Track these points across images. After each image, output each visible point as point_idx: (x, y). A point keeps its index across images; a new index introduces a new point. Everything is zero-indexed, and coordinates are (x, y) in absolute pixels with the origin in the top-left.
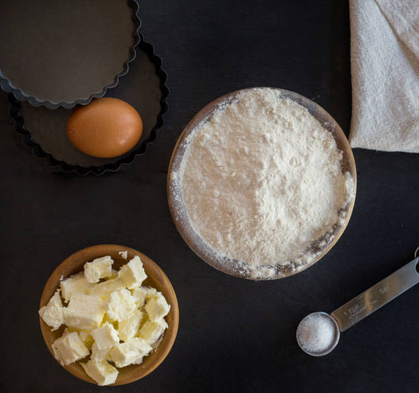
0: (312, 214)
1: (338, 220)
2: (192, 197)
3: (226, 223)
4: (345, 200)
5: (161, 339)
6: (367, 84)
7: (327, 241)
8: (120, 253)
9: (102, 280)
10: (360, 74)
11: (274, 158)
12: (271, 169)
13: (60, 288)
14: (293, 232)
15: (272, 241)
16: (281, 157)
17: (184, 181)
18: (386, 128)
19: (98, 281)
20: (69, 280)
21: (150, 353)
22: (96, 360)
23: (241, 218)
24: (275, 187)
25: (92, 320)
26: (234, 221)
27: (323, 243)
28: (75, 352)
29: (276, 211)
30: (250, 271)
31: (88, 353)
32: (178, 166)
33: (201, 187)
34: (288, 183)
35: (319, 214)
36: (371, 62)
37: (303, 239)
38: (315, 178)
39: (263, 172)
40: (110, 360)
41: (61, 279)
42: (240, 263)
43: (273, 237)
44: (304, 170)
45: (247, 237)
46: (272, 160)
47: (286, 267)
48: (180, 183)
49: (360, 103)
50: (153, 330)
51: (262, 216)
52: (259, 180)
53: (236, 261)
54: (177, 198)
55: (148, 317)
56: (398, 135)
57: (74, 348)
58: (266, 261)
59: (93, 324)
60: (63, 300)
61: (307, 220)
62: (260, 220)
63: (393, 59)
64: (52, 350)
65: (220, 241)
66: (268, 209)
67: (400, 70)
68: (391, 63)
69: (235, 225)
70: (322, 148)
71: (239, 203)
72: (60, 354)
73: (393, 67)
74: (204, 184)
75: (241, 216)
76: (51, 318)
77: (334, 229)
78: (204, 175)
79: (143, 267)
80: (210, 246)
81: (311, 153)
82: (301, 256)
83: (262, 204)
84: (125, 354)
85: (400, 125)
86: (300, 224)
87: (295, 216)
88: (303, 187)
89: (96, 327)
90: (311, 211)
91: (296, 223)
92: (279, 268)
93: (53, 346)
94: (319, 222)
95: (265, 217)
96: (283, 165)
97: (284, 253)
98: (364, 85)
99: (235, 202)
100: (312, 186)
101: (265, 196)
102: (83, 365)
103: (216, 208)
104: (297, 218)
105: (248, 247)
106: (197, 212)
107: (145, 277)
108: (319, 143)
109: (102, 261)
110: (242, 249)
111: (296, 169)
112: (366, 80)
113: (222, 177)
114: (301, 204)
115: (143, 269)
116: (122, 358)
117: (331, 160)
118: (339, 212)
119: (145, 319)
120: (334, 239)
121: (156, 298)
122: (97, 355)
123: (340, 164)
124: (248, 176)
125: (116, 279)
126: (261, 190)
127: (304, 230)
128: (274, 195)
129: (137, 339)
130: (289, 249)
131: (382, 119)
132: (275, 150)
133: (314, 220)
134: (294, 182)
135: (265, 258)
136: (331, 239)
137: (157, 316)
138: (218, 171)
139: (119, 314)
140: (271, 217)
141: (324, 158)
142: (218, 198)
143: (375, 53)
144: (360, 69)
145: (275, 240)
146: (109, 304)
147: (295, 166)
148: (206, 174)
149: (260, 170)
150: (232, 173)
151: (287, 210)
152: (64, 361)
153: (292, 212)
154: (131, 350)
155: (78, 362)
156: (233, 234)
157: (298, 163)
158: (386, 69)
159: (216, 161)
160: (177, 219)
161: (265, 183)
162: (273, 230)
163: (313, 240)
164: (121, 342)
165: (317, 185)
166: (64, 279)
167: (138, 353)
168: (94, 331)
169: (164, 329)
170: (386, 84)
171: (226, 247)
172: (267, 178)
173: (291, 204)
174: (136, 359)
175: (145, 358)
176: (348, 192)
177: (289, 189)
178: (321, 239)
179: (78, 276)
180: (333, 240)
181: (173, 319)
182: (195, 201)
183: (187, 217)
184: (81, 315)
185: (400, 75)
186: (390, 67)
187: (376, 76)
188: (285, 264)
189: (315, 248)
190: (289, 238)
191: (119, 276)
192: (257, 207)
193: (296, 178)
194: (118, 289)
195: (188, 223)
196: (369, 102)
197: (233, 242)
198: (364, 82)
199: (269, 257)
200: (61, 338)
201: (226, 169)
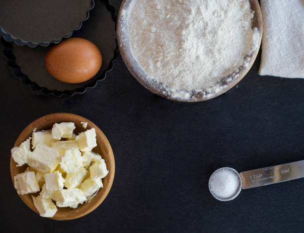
0: (224, 56)
1: (244, 63)
2: (135, 30)
3: (158, 53)
4: (251, 49)
5: (95, 195)
6: (273, 26)
7: (233, 78)
8: (82, 123)
9: (63, 139)
10: (267, 18)
11: (201, 7)
12: (198, 15)
13: (31, 137)
14: (208, 67)
15: (191, 72)
16: (206, 8)
17: (130, 18)
18: (288, 60)
19: (60, 139)
20: (40, 133)
21: (84, 202)
22: (43, 196)
23: (169, 50)
24: (199, 30)
25: (47, 166)
26: (164, 52)
27: (230, 79)
28: (29, 186)
29: (197, 48)
30: (171, 93)
31: (39, 190)
32: (127, 6)
33: (143, 24)
34: (209, 28)
35: (230, 56)
36: (276, 9)
37: (215, 74)
38: (230, 28)
39: (191, 17)
40: (54, 199)
41: (35, 130)
42: (164, 86)
43: (191, 69)
44: (222, 21)
45: (172, 66)
46: (199, 9)
47: (199, 93)
48: (128, 19)
49: (268, 40)
50: (91, 186)
51: (185, 50)
52: (187, 23)
53: (161, 84)
54: (123, 29)
55: (90, 176)
56: (297, 65)
57: (29, 184)
58: (184, 87)
59: (47, 170)
60: (31, 146)
61: (220, 59)
62: (184, 53)
63: (293, 7)
64: (14, 180)
65: (151, 67)
66: (191, 46)
67: (298, 15)
68: (292, 10)
69: (164, 56)
70: (239, 7)
71: (169, 39)
72: (19, 185)
73: (293, 13)
74: (145, 21)
75: (169, 48)
76: (18, 156)
77: (240, 69)
78: (146, 15)
79: (96, 137)
80: (143, 70)
81: (229, 9)
82: (211, 87)
83: (186, 41)
84: (65, 198)
85: (299, 58)
86: (214, 62)
87: (211, 55)
88: (220, 33)
89: (49, 172)
90: (224, 53)
91: (211, 61)
92: (193, 94)
93: (15, 178)
94: (230, 63)
95: (187, 51)
96: (207, 15)
97: (199, 83)
98: (271, 27)
99: (167, 38)
100: (227, 34)
101: (189, 36)
102: (34, 198)
103: (151, 41)
104: (212, 57)
105: (172, 75)
106: (137, 43)
107: (96, 145)
108: (236, 3)
109: (67, 125)
110: (167, 75)
111: (216, 19)
112: (272, 23)
113: (159, 18)
114: (217, 47)
115: (96, 139)
116: (62, 200)
117: (244, 18)
118: (245, 57)
119: (87, 177)
120: (239, 77)
121: (99, 163)
122: (45, 193)
123: (251, 22)
124: (179, 19)
125: (74, 141)
126: (187, 31)
127: (216, 68)
128: (197, 37)
129: (77, 189)
130: (203, 80)
131: (285, 53)
132: (203, 2)
133: (225, 61)
134: (214, 29)
135: (184, 85)
136: (236, 77)
137: (96, 176)
138: (157, 13)
139: (68, 167)
140: (192, 52)
141: (240, 15)
142: (154, 33)
143: (279, 3)
144: (267, 15)
145: (193, 71)
146: (62, 157)
147: (216, 17)
148: (148, 14)
149: (188, 15)
150: (167, 15)
151: (205, 49)
152: (20, 191)
153: (209, 52)
154: (71, 196)
155: (30, 195)
156: (162, 62)
157: (219, 15)
158: (287, 14)
159: (157, 5)
160: (121, 45)
161: (191, 25)
162: (193, 64)
163: (222, 76)
164: (65, 188)
165: (231, 34)
166: (37, 131)
167: (75, 200)
168: (46, 174)
169: (100, 187)
170: (288, 26)
171: (155, 72)
172: (193, 22)
173: (209, 45)
174: (72, 204)
175: (80, 205)
176: (254, 43)
177: (209, 33)
178: (229, 77)
179: (47, 132)
180: (237, 78)
181: (108, 182)
182: (136, 34)
183: (129, 45)
184: (40, 161)
185: (298, 19)
186: (291, 13)
187: (280, 20)
188: (198, 91)
189: (223, 82)
190: (205, 71)
191: (77, 140)
192: (182, 43)
193: (215, 25)
194: (73, 148)
195: (129, 50)
196: (275, 40)
197: (161, 69)
198: (271, 24)
199: (187, 84)
200: (22, 174)
201: (163, 12)
